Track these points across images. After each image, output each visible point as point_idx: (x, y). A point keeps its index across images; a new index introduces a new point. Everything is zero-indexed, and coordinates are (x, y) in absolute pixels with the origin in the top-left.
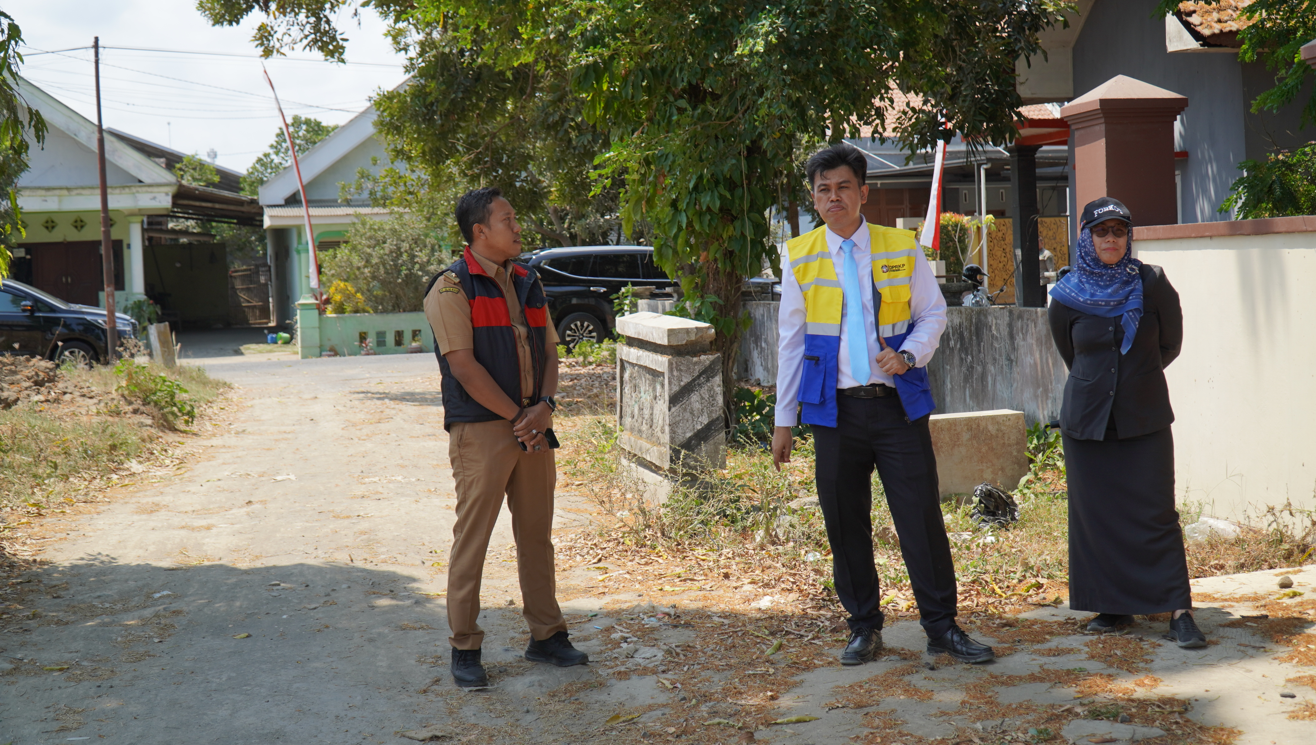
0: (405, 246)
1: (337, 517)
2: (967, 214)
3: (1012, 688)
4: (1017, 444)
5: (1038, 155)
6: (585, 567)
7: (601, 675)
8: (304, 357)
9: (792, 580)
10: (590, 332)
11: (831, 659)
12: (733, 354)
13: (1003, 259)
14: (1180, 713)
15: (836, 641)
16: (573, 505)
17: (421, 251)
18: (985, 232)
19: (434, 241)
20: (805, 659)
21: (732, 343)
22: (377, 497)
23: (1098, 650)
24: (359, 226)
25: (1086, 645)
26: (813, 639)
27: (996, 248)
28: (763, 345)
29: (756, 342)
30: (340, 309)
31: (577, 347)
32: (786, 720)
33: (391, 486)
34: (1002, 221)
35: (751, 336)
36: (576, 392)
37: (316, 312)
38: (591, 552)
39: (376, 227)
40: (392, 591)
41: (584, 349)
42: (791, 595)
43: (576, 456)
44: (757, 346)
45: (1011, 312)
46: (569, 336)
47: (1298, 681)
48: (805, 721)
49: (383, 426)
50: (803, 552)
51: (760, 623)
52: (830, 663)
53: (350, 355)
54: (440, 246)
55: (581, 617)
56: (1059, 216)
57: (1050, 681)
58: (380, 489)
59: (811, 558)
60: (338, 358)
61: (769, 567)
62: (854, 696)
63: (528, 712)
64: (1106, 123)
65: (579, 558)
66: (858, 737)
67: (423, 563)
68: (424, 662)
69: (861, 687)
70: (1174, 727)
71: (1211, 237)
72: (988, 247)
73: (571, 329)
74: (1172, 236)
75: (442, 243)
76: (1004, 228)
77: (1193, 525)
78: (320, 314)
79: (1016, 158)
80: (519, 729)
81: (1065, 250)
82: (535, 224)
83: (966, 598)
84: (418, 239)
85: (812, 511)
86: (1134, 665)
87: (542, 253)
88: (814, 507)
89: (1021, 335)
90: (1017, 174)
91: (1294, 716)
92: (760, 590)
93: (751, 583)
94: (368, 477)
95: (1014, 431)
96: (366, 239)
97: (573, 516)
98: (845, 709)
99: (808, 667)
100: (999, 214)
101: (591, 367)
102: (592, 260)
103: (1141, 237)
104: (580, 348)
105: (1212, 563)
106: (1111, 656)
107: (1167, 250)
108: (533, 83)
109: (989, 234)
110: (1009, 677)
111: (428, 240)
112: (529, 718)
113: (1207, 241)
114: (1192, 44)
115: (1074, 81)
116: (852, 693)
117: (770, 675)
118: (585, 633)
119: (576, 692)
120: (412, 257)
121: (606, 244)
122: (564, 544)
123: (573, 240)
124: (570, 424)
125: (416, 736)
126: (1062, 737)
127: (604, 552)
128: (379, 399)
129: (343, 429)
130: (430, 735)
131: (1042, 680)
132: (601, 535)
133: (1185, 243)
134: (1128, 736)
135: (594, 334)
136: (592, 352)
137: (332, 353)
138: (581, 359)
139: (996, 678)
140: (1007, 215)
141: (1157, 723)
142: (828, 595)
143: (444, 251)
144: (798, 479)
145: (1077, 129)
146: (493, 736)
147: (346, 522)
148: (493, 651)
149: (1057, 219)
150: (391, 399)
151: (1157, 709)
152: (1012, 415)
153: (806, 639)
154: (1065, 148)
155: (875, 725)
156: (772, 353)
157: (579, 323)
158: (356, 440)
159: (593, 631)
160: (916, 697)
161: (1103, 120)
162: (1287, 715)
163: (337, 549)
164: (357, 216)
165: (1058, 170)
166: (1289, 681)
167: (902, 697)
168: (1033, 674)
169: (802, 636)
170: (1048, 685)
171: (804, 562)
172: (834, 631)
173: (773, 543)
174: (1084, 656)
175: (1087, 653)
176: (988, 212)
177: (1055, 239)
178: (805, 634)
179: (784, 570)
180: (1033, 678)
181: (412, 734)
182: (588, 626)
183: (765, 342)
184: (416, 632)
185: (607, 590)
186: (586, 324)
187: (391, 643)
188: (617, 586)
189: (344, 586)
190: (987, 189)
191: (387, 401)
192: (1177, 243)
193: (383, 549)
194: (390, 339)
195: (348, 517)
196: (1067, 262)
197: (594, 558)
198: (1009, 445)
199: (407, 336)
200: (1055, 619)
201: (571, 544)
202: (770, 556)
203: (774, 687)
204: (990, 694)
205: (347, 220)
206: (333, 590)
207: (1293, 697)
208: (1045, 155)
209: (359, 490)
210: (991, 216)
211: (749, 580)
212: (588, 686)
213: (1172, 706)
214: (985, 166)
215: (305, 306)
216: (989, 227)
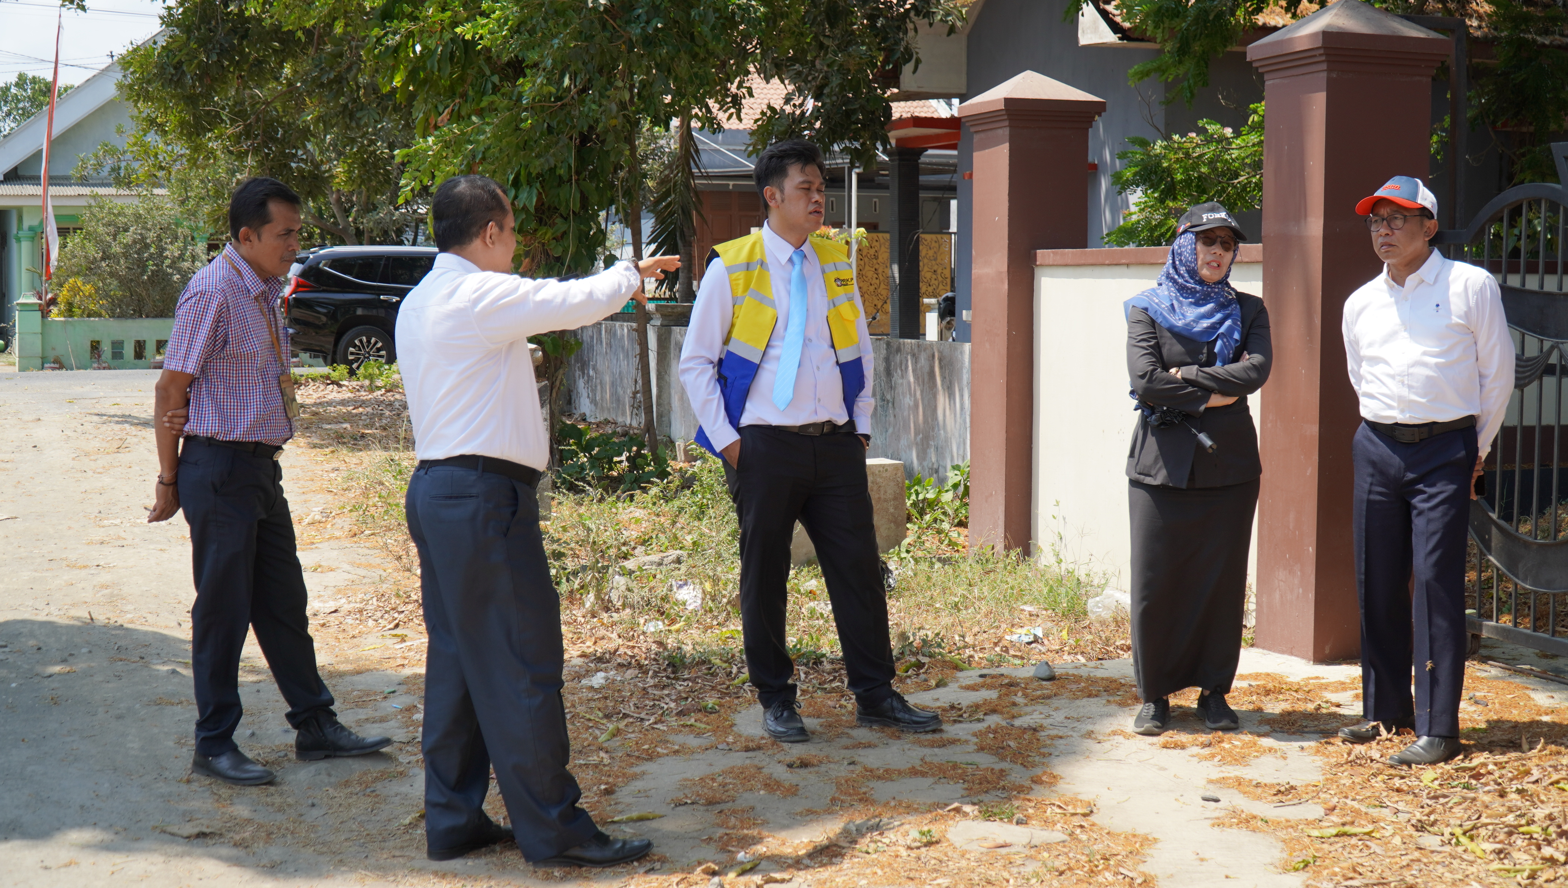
0: (151, 235)
1: (72, 566)
2: (834, 227)
3: (889, 783)
4: (895, 499)
5: (923, 159)
6: (379, 634)
7: (401, 763)
8: (22, 369)
9: (630, 653)
10: (379, 350)
11: (677, 747)
12: (558, 383)
13: (874, 281)
14: (1085, 815)
15: (683, 726)
16: (363, 559)
17: (171, 243)
18: (855, 248)
19: (187, 232)
20: (646, 747)
21: (556, 370)
22: (120, 543)
23: (988, 741)
24: (96, 210)
25: (975, 735)
26: (656, 723)
27: (867, 268)
28: (591, 373)
29: (582, 369)
30: (69, 311)
31: (362, 368)
32: (625, 817)
33: (136, 530)
34: (874, 235)
35: (577, 361)
36: (361, 423)
37: (39, 313)
38: (386, 616)
39: (115, 211)
40: (142, 658)
41: (370, 371)
42: (629, 672)
43: (365, 500)
44: (583, 373)
45: (888, 344)
46: (352, 354)
47: (1222, 782)
48: (648, 819)
49: (123, 457)
50: (642, 621)
51: (593, 704)
52: (676, 752)
53: (78, 368)
54: (193, 239)
55: (375, 694)
56: (941, 233)
57: (933, 775)
58: (123, 535)
59: (651, 628)
60: (63, 372)
61: (603, 638)
62: (706, 791)
63: (313, 805)
64: (1010, 126)
65: (371, 623)
66: (710, 839)
67: (180, 625)
68: (184, 744)
69: (713, 780)
70: (1078, 831)
71: (1128, 265)
72: (858, 266)
73: (355, 346)
74: (1082, 262)
75: (195, 235)
76: (877, 244)
77: (1098, 599)
78: (43, 317)
79: (896, 163)
80: (302, 825)
81: (947, 273)
82: (313, 217)
83: (835, 678)
84: (168, 228)
85: (653, 572)
86: (1030, 759)
87: (321, 252)
88: (654, 567)
89: (899, 371)
90: (897, 181)
91: (1219, 823)
92: (592, 665)
93: (581, 656)
94: (108, 519)
95: (892, 484)
96: (103, 225)
97: (362, 572)
98: (694, 806)
99: (651, 757)
100: (871, 227)
101: (379, 393)
102: (382, 263)
103: (1047, 262)
104: (365, 369)
105: (1118, 643)
106: (1003, 748)
107: (1076, 278)
108: (319, 44)
109: (859, 250)
110: (887, 771)
111: (180, 230)
112: (315, 812)
113: (1124, 269)
114: (1109, 37)
115: (968, 74)
116: (704, 787)
117: (605, 765)
118: (378, 714)
119: (373, 782)
120: (162, 250)
121: (401, 243)
122: (352, 605)
123: (359, 237)
124: (355, 461)
125: (179, 832)
126: (948, 840)
127: (402, 616)
128: (117, 422)
129: (73, 459)
130: (196, 831)
131: (924, 774)
132: (398, 596)
133: (1097, 270)
134: (1025, 841)
135: (383, 353)
136: (381, 374)
137: (57, 366)
138: (367, 382)
139: (871, 771)
140: (880, 228)
141: (1059, 826)
142: (673, 672)
143: (199, 245)
144: (635, 534)
145: (976, 132)
146: (272, 833)
147: (83, 573)
148: (270, 732)
149: (939, 236)
150: (132, 424)
151: (1059, 811)
152: (889, 465)
153: (647, 723)
154: (955, 153)
155: (731, 824)
156: (601, 383)
157: (364, 339)
158: (90, 473)
159: (390, 710)
160: (778, 793)
161: (1007, 123)
162: (1211, 822)
163: (73, 605)
164: (95, 197)
165: (946, 178)
166: (1211, 782)
167: (762, 792)
168: (913, 768)
169: (642, 720)
170: (930, 780)
171: (644, 633)
172: (681, 714)
173: (607, 609)
174: (972, 747)
175: (976, 744)
176: (859, 225)
177: (935, 259)
178: (646, 717)
179: (620, 641)
180: (914, 772)
181: (175, 829)
182: (384, 704)
183: (594, 369)
184: (175, 708)
185: (406, 662)
186: (373, 340)
187: (143, 720)
188: (418, 657)
189: (84, 650)
190: (859, 198)
191: (127, 426)
192: (1088, 270)
193: (130, 607)
194: (129, 350)
195: (85, 567)
196: (948, 288)
197: (390, 623)
198: (886, 501)
199: (150, 347)
200: (938, 704)
201: (361, 606)
202: (603, 624)
203: (611, 780)
204: (864, 790)
205: (82, 202)
206: (71, 655)
207: (1217, 800)
208: (934, 160)
209: (98, 534)
210: (862, 230)
211: (579, 653)
212: (383, 777)
213: (1075, 807)
214: (857, 170)
215: (25, 307)
216: (859, 243)
